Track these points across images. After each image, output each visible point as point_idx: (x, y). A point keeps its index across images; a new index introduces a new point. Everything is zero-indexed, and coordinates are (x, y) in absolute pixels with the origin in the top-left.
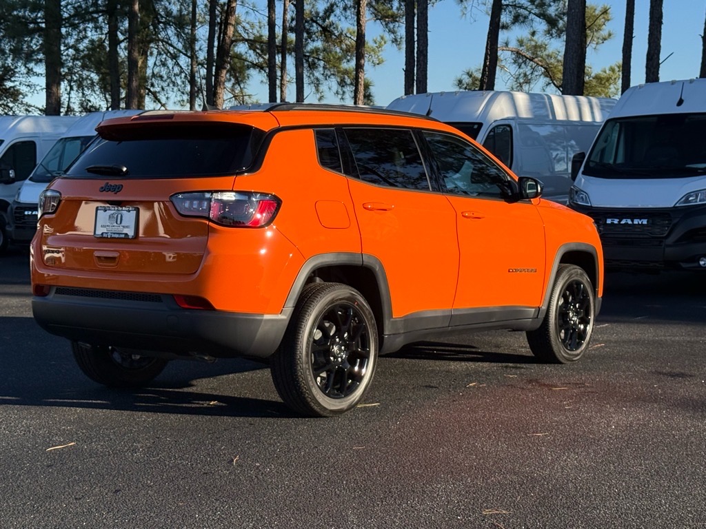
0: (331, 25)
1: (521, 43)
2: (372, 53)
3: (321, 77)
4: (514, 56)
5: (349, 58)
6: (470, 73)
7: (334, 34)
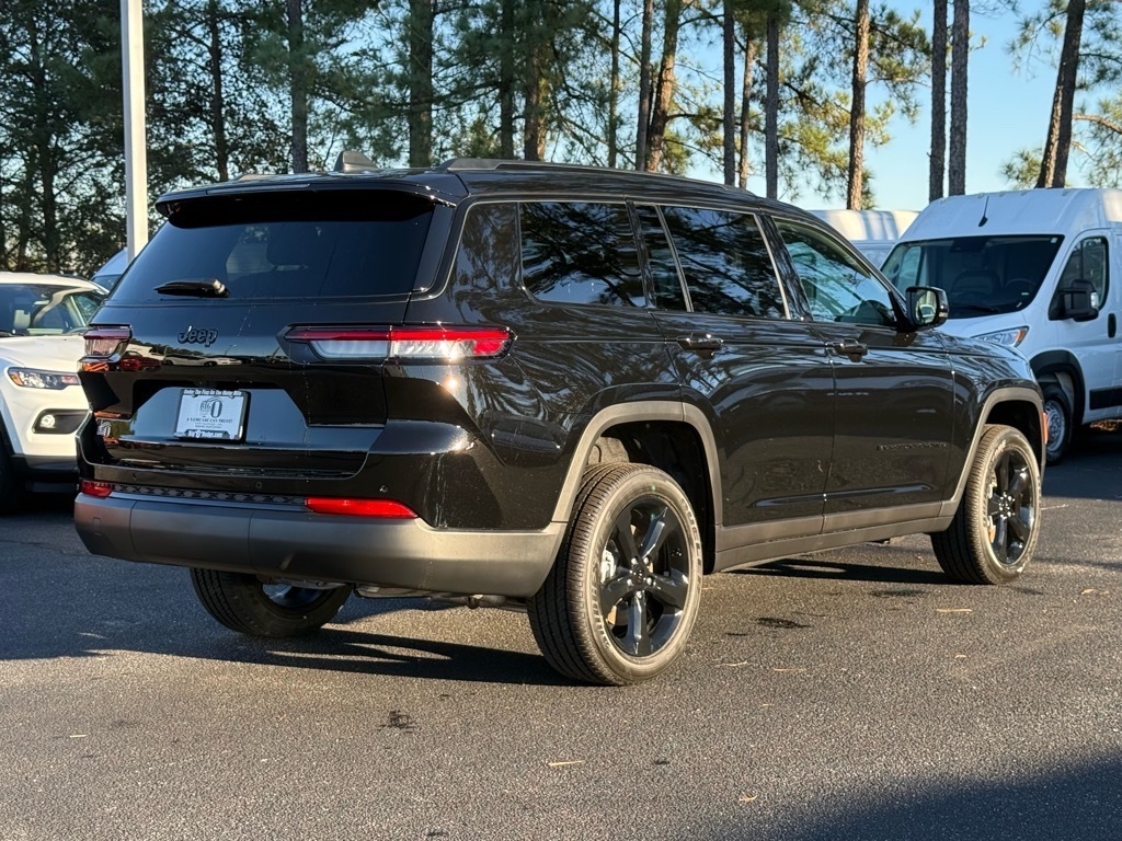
0: (810, 89)
1: (1105, 107)
2: (873, 128)
3: (795, 166)
4: (1093, 128)
5: (837, 136)
6: (1025, 155)
7: (815, 102)
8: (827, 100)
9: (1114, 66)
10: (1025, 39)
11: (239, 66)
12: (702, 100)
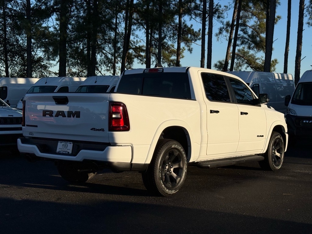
0: (164, 43)
1: (239, 51)
6: (220, 62)
8: (168, 46)
9: (246, 40)
10: (220, 33)
11: (11, 29)
12: (136, 44)
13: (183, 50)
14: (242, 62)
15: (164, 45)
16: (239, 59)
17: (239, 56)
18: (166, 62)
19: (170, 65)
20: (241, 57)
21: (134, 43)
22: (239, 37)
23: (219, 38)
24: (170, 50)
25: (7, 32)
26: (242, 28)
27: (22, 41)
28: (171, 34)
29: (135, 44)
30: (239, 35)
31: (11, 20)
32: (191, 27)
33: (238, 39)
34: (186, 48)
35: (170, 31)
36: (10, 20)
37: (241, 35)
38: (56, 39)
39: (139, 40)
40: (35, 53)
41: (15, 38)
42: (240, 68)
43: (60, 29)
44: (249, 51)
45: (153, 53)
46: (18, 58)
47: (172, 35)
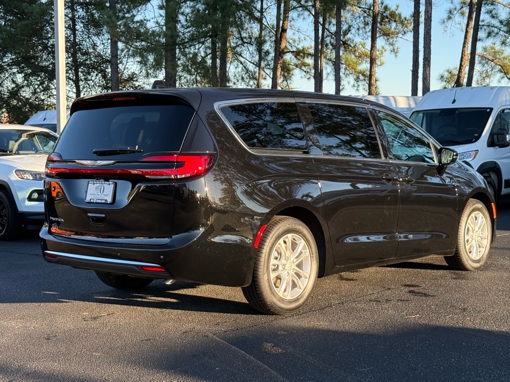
0: (348, 40)
1: (485, 50)
8: (356, 45)
9: (496, 30)
10: (449, 18)
11: (84, 27)
12: (298, 45)
13: (382, 51)
14: (492, 70)
15: (347, 44)
16: (486, 65)
17: (486, 58)
18: (351, 74)
19: (359, 78)
20: (489, 60)
21: (294, 41)
22: (483, 25)
23: (447, 27)
24: (359, 53)
25: (77, 32)
26: (488, 7)
27: (102, 46)
28: (359, 24)
29: (296, 45)
30: (483, 21)
31: (83, 11)
32: (396, 10)
33: (481, 28)
34: (388, 48)
35: (358, 18)
36: (81, 10)
37: (486, 22)
38: (158, 41)
39: (302, 37)
40: (124, 67)
41: (91, 41)
42: (487, 80)
43: (166, 24)
44: (503, 49)
45: (329, 59)
46: (97, 75)
47: (362, 25)
